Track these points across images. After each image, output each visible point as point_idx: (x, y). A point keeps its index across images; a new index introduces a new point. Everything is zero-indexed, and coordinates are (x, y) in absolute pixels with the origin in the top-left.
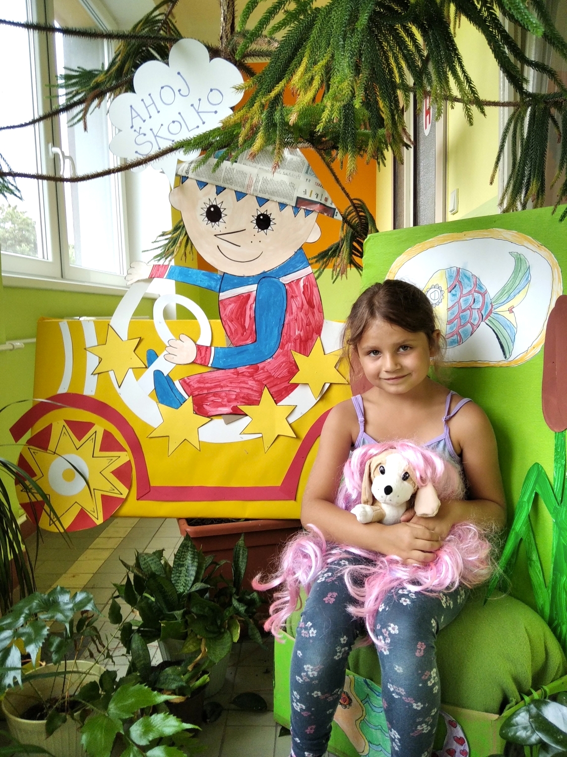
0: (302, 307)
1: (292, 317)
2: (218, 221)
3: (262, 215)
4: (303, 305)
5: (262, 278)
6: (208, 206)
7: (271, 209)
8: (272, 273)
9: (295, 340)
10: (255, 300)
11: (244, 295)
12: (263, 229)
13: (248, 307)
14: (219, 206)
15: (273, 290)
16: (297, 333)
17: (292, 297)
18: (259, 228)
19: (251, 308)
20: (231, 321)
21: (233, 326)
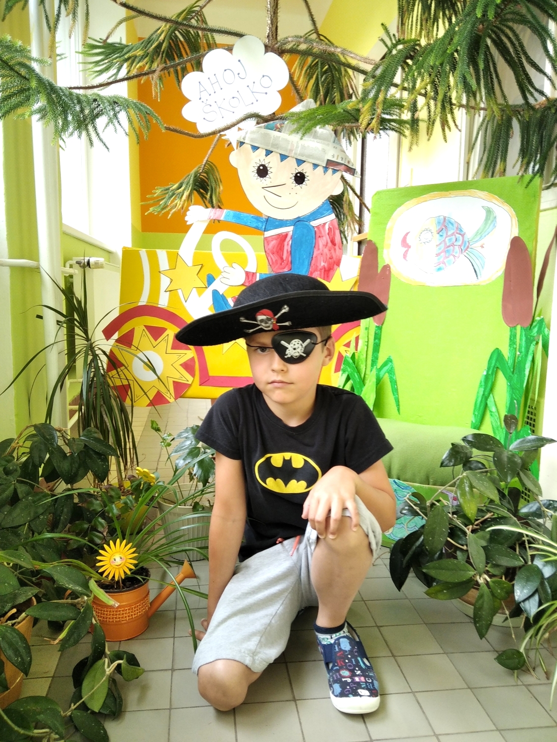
0: (326, 245)
1: (319, 252)
2: (265, 177)
3: (299, 173)
4: (327, 243)
5: (298, 222)
6: (258, 165)
7: (306, 169)
8: (304, 218)
9: (321, 269)
10: (291, 238)
11: (283, 234)
12: (299, 184)
13: (286, 243)
14: (267, 165)
15: (305, 231)
16: (323, 264)
17: (320, 237)
18: (296, 183)
19: (288, 245)
20: (273, 254)
21: (275, 258)
